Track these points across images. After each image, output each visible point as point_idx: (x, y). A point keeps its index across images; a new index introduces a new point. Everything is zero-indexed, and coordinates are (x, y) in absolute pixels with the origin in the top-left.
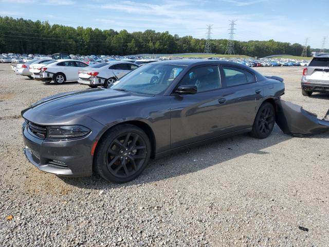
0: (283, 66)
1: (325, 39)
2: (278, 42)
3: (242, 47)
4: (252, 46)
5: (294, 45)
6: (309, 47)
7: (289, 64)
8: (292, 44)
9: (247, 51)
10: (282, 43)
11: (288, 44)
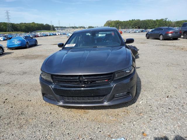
0: (49, 35)
1: (59, 21)
2: (37, 24)
3: (17, 27)
4: (23, 26)
5: (46, 25)
6: (53, 25)
7: (51, 34)
8: (45, 24)
9: (21, 29)
10: (39, 24)
11: (43, 24)
